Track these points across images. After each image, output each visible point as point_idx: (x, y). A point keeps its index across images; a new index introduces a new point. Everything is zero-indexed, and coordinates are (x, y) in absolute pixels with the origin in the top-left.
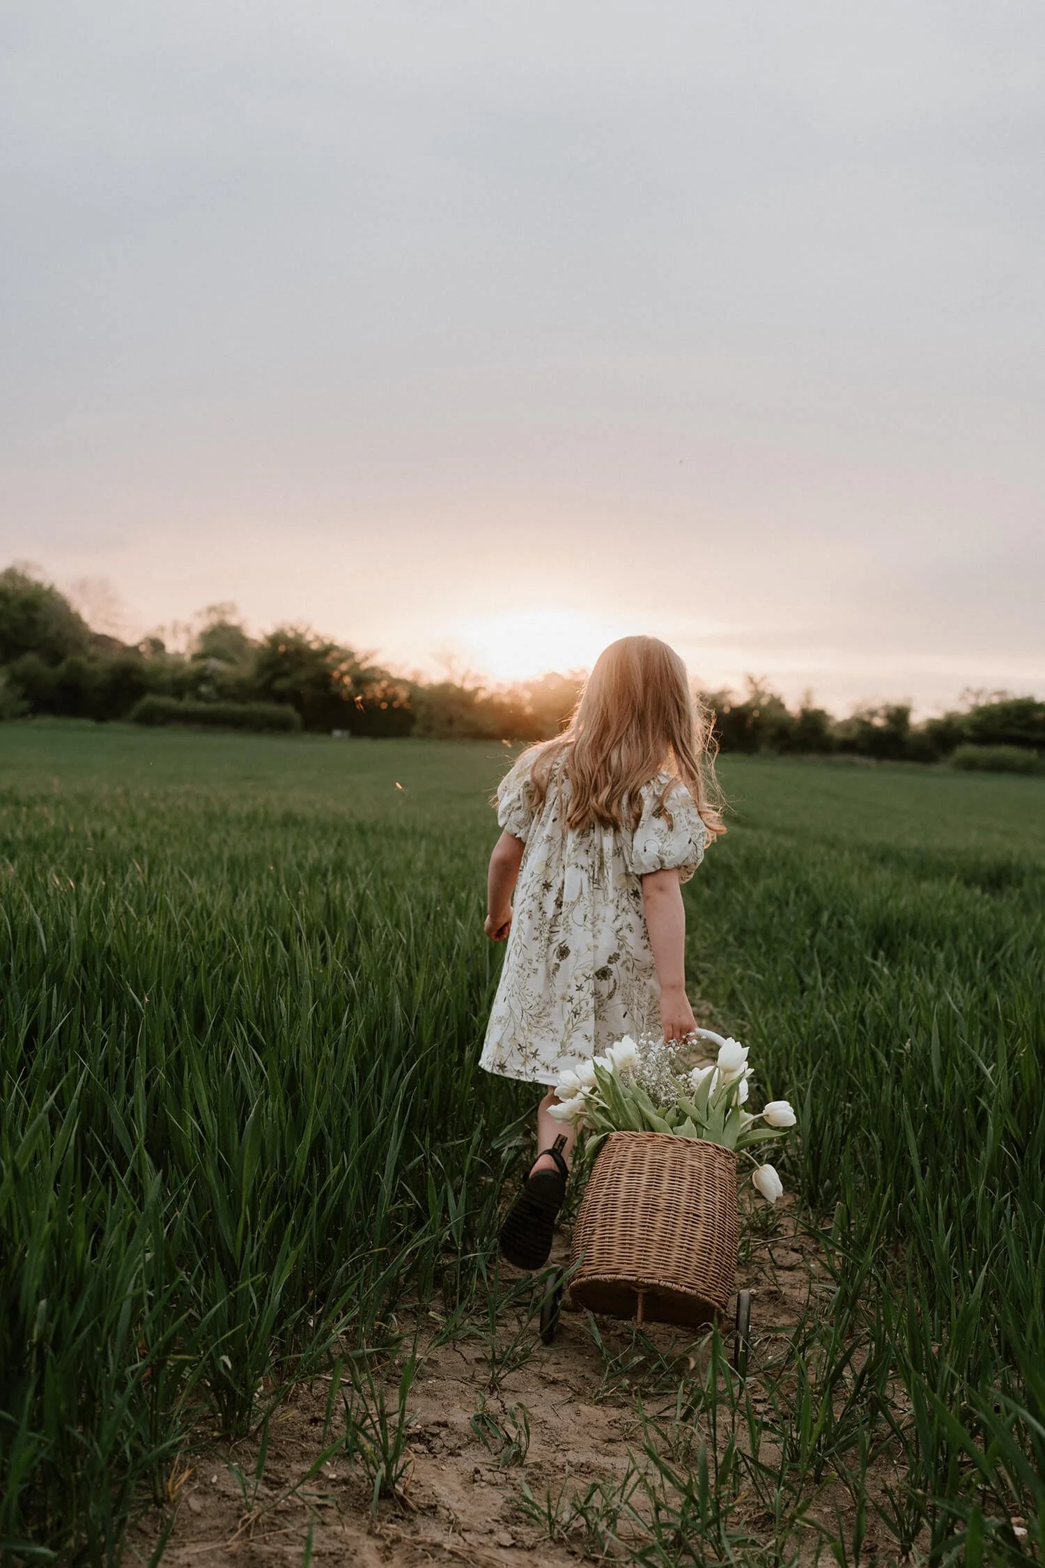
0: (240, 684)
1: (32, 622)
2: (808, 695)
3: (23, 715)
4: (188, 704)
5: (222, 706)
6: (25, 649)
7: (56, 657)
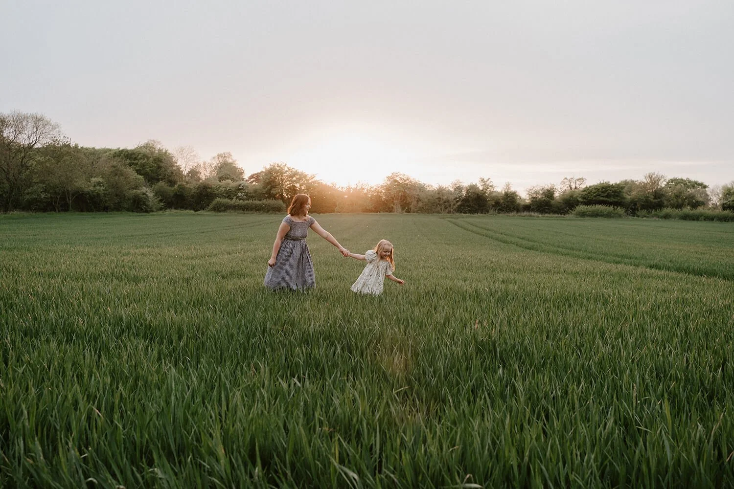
0: (255, 191)
1: (159, 167)
2: (508, 185)
3: (161, 209)
4: (234, 201)
5: (250, 201)
6: (158, 180)
7: (172, 183)
